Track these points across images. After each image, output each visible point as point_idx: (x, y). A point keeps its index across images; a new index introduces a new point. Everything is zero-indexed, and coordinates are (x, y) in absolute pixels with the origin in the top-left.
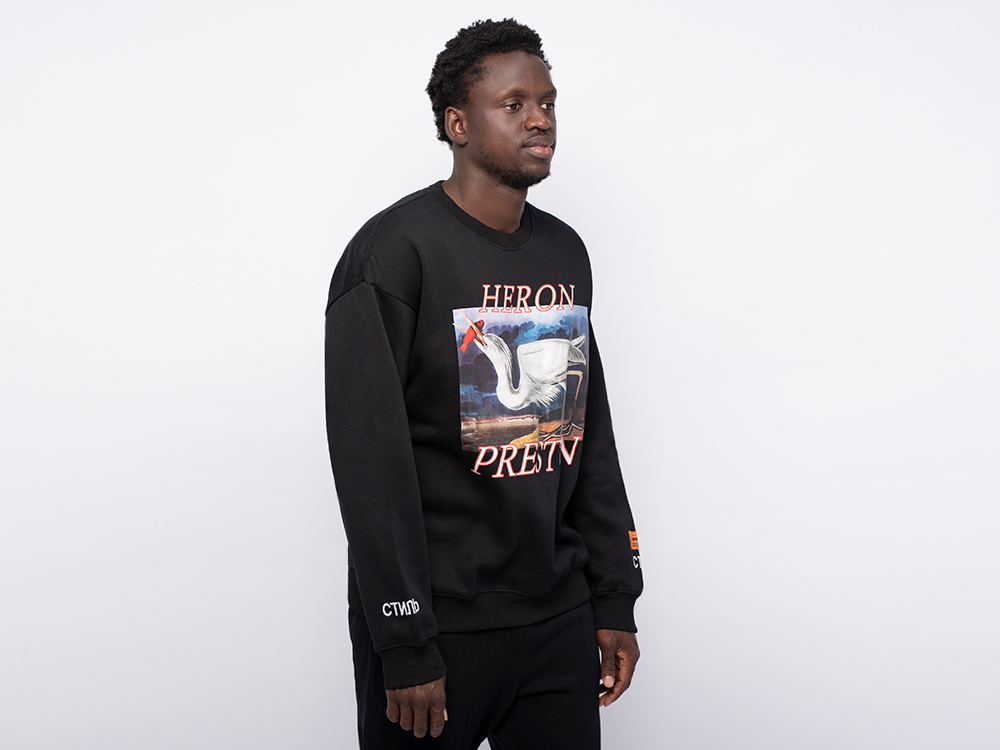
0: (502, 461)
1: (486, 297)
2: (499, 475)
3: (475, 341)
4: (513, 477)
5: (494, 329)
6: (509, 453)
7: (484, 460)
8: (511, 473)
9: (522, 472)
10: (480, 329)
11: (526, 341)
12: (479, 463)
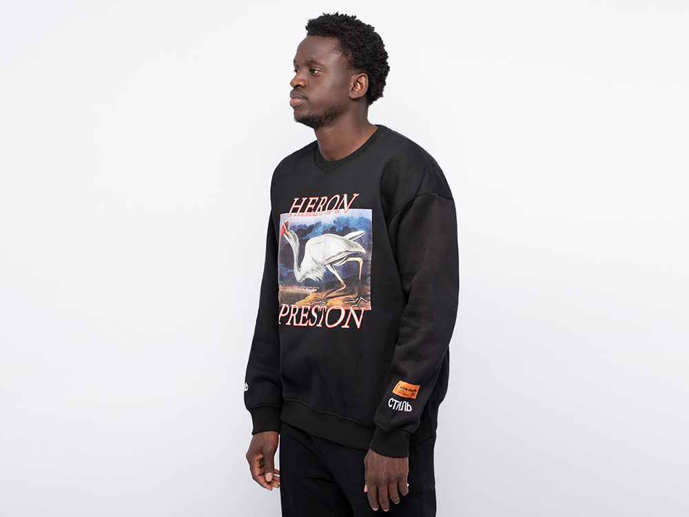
0: (292, 315)
1: (293, 206)
2: (288, 323)
3: (285, 235)
4: (295, 326)
5: (293, 227)
6: (295, 310)
7: (283, 313)
8: (295, 324)
9: (300, 324)
10: (287, 227)
11: (316, 235)
12: (281, 315)
